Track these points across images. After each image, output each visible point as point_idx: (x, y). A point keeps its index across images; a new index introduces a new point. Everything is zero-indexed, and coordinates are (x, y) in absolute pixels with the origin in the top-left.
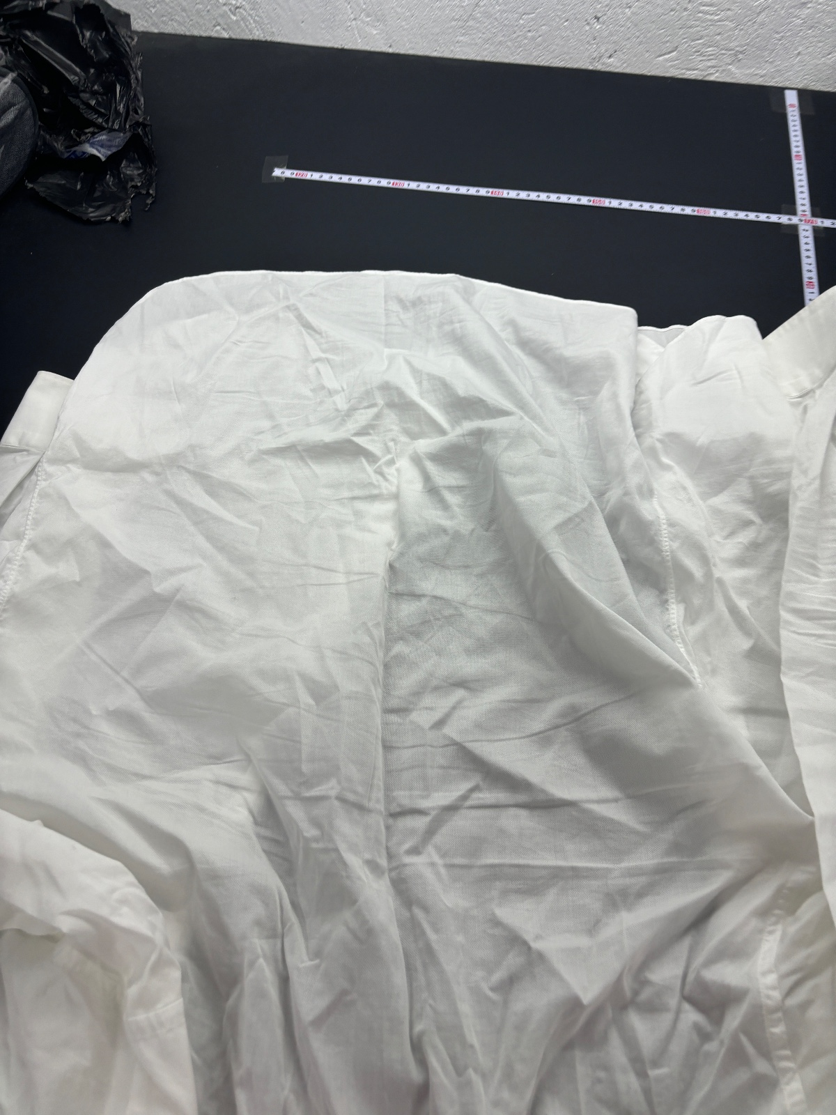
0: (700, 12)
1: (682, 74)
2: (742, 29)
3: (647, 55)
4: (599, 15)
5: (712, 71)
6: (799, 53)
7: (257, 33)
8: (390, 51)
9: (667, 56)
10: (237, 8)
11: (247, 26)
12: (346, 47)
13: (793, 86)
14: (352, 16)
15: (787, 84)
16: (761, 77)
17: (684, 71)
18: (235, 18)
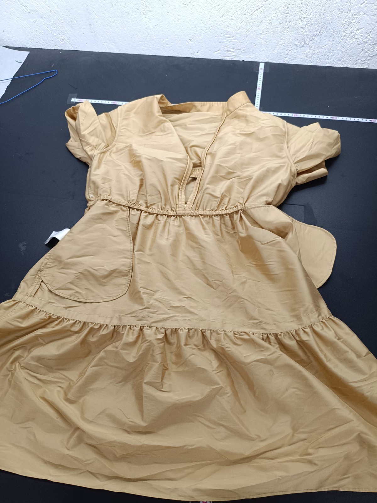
0: (225, 37)
1: (224, 58)
2: (241, 43)
3: (210, 52)
4: (191, 39)
5: (234, 57)
6: (263, 50)
7: (71, 48)
8: (119, 52)
9: (217, 52)
10: (62, 39)
11: (67, 45)
12: (103, 52)
13: (264, 61)
14: (104, 41)
15: (262, 61)
16: (252, 58)
17: (224, 57)
18: (62, 43)
